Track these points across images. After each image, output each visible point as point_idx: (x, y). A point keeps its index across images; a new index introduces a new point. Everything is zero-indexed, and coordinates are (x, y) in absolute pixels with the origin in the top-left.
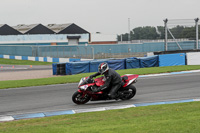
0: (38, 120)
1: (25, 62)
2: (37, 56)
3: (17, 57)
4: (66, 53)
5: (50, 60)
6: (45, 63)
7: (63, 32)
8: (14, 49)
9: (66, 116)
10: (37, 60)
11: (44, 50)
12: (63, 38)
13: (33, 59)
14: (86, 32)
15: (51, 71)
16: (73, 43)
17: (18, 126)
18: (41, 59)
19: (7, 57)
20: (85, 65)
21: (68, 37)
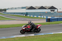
0: (42, 36)
1: (37, 18)
2: (41, 16)
3: (35, 16)
4: (50, 15)
5: (45, 17)
6: (44, 18)
7: (49, 9)
9: (51, 35)
10: (41, 17)
11: (43, 14)
12: (49, 11)
13: (40, 17)
14: (56, 9)
15: (46, 21)
16: (52, 12)
17: (36, 37)
18: (42, 17)
19: (32, 16)
20: (56, 19)
21: (51, 10)
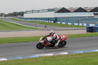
0: (80, 54)
1: (73, 26)
2: (79, 23)
3: (69, 24)
4: (93, 22)
5: (85, 25)
6: (83, 26)
7: (92, 11)
8: (68, 20)
9: (94, 53)
10: (79, 25)
11: (82, 20)
12: (92, 14)
13: (77, 24)
15: (86, 30)
16: (97, 17)
17: (70, 57)
18: (81, 24)
19: (64, 23)
21: (94, 14)
